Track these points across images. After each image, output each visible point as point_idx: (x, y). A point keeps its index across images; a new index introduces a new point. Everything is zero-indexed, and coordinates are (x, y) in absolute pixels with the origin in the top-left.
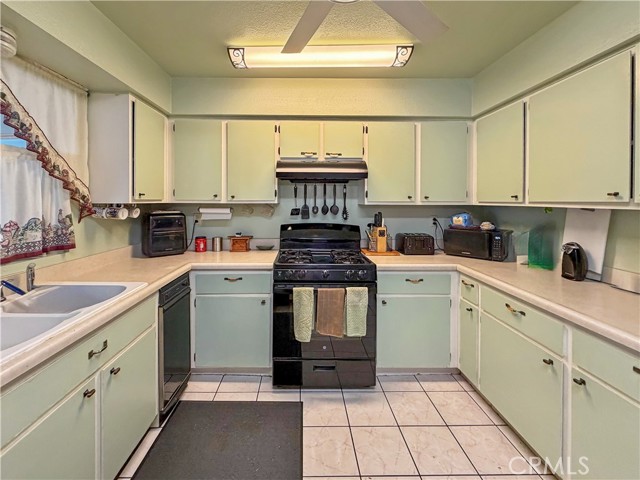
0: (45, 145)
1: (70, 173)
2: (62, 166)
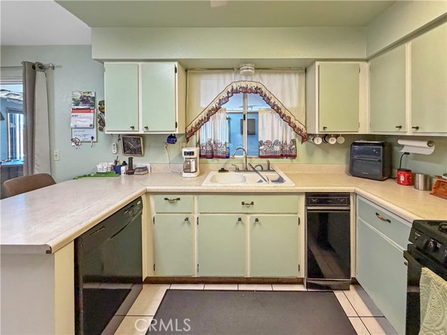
0: (280, 105)
1: (292, 118)
2: (288, 114)
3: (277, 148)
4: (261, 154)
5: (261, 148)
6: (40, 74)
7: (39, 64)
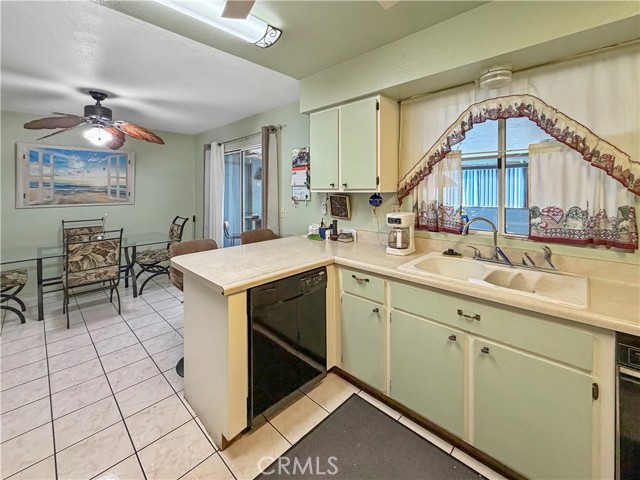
1: (619, 157)
2: (606, 150)
3: (577, 225)
4: (534, 233)
5: (533, 221)
6: (272, 136)
7: (272, 127)
